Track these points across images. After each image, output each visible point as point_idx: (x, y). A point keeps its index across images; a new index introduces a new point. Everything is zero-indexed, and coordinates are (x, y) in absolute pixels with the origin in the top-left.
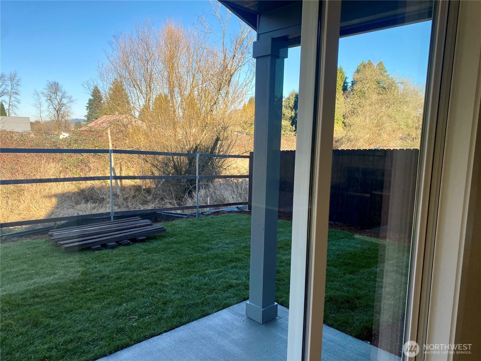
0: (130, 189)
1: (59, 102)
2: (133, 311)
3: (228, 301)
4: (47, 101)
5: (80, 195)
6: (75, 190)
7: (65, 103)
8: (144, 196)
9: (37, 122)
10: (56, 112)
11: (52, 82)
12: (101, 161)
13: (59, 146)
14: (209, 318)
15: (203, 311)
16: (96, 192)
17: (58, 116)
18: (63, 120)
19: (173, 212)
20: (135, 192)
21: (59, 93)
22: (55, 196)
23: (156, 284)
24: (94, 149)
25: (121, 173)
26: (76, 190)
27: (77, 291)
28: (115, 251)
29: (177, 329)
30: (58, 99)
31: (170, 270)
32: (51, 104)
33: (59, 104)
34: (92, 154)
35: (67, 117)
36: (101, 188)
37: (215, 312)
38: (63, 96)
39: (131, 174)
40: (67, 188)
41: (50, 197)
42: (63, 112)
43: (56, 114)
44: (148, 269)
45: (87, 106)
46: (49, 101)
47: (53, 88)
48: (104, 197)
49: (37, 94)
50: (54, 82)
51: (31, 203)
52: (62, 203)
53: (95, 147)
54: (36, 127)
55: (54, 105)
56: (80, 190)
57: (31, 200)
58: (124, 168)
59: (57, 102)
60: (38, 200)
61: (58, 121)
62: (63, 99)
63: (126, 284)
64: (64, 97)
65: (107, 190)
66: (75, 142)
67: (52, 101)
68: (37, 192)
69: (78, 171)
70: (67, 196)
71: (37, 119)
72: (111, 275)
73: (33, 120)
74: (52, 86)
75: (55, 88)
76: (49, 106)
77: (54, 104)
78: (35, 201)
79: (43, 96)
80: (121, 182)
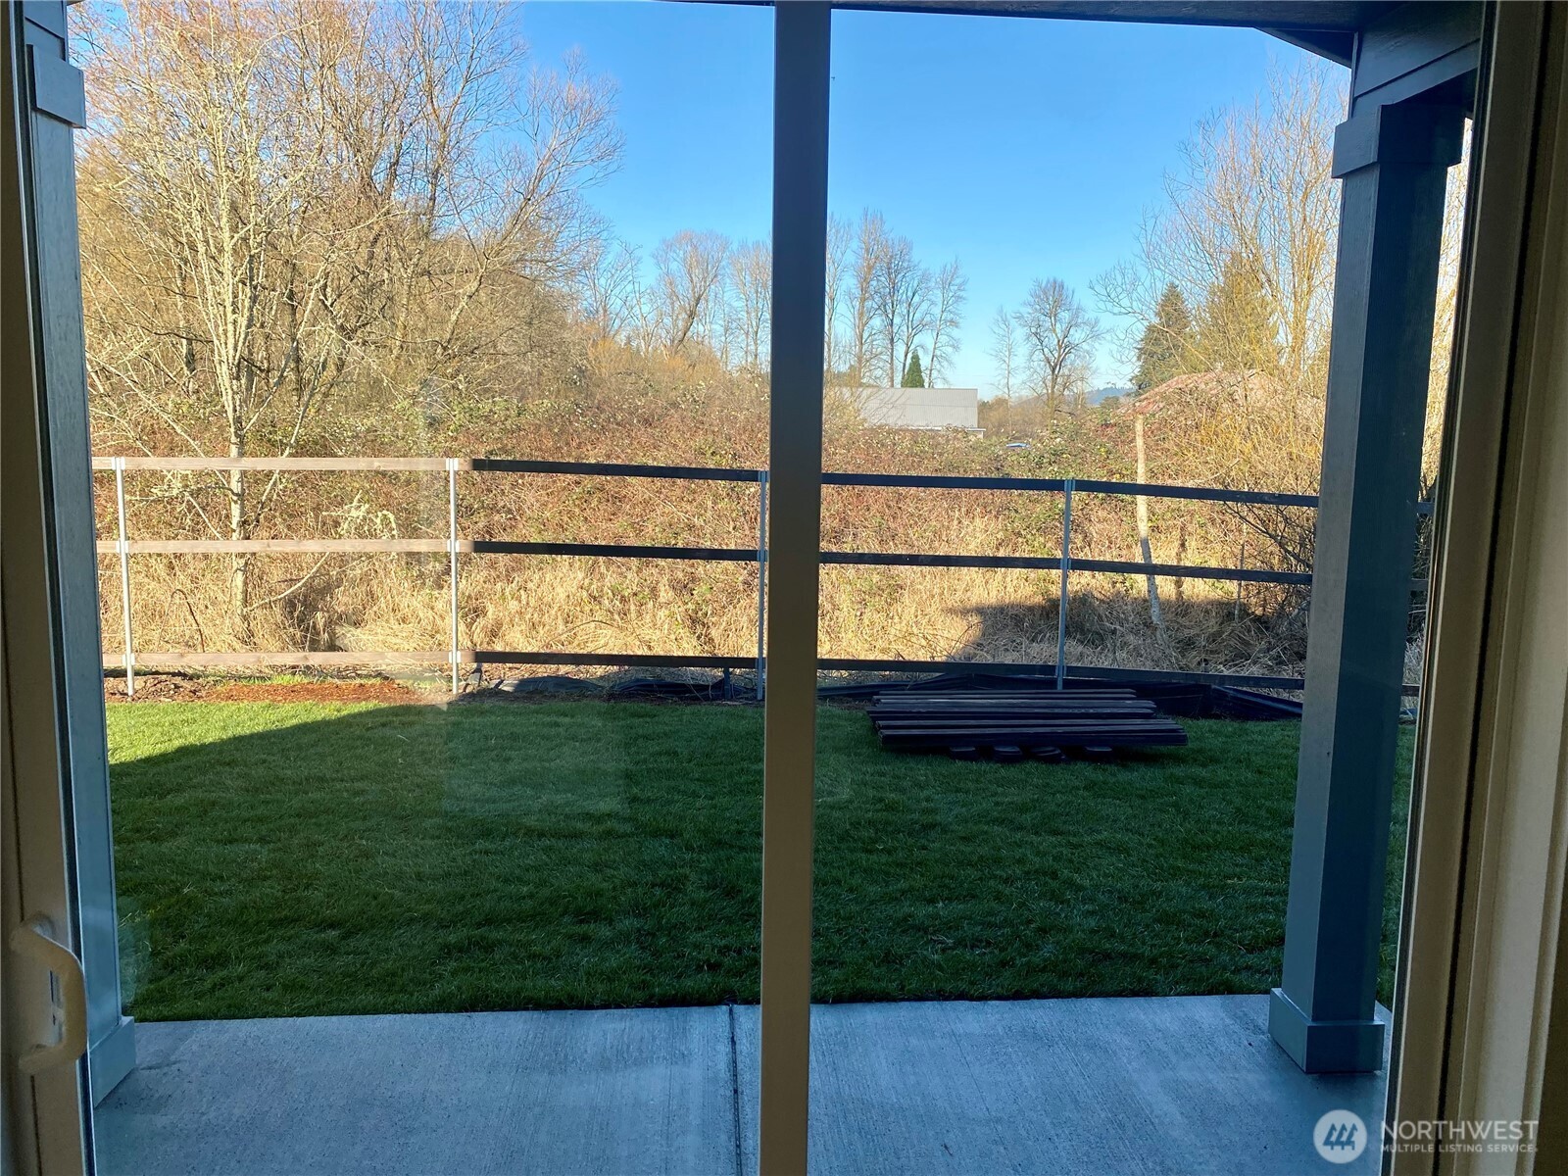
0: (1207, 612)
1: (1061, 339)
2: (950, 926)
3: (1243, 978)
4: (1028, 338)
5: (1048, 615)
6: (1036, 600)
7: (1076, 342)
8: (1239, 637)
9: (1001, 402)
10: (1049, 371)
11: (1048, 282)
12: (1124, 519)
13: (1007, 470)
14: (1146, 1005)
15: (1140, 980)
16: (1094, 610)
17: (1054, 381)
18: (1066, 392)
19: (1264, 691)
20: (1222, 623)
21: (1063, 313)
22: (980, 611)
23: (1054, 875)
24: (1105, 480)
25: (1180, 560)
26: (1038, 599)
27: (853, 845)
28: (1004, 772)
29: (1036, 1002)
30: (1058, 330)
31: (1120, 852)
32: (1039, 347)
33: (1060, 347)
34: (1101, 495)
35: (1079, 383)
36: (1112, 603)
37: (1178, 995)
38: (1073, 323)
39: (1213, 564)
40: (1012, 590)
41: (965, 612)
42: (1070, 370)
43: (1050, 377)
44: (1061, 833)
45: (1138, 349)
46: (1034, 340)
47: (1048, 299)
48: (1118, 627)
49: (1005, 321)
50: (1051, 280)
51: (916, 623)
52: (995, 634)
53: (1112, 473)
54: (995, 416)
55: (1046, 350)
56: (1049, 600)
57: (916, 617)
58: (1192, 544)
59: (1056, 341)
60: (933, 619)
61: (1051, 397)
62: (1072, 331)
63: (975, 858)
64: (1076, 325)
65: (1129, 608)
66: (1053, 458)
67: (1042, 339)
68: (933, 596)
69: (1049, 545)
70: (1010, 613)
71: (1000, 394)
72: (955, 827)
73: (987, 395)
74: (1045, 293)
75: (1053, 298)
76: (1032, 354)
77: (1046, 347)
78: (926, 620)
79: (1020, 324)
80: (1179, 584)
